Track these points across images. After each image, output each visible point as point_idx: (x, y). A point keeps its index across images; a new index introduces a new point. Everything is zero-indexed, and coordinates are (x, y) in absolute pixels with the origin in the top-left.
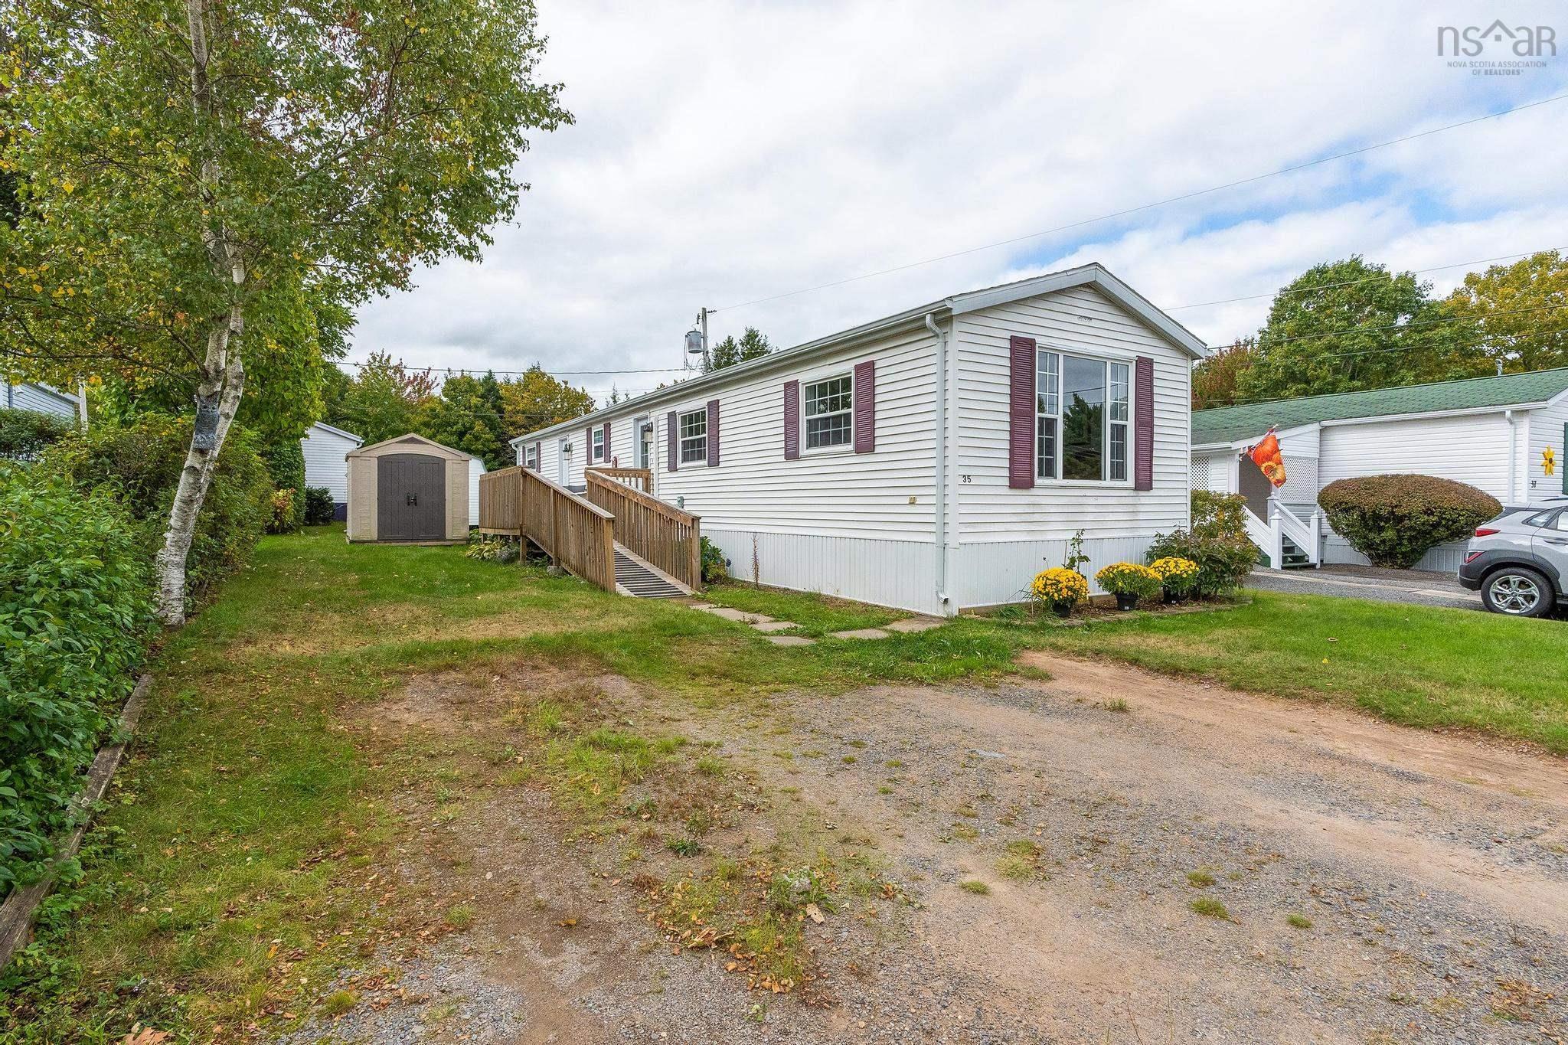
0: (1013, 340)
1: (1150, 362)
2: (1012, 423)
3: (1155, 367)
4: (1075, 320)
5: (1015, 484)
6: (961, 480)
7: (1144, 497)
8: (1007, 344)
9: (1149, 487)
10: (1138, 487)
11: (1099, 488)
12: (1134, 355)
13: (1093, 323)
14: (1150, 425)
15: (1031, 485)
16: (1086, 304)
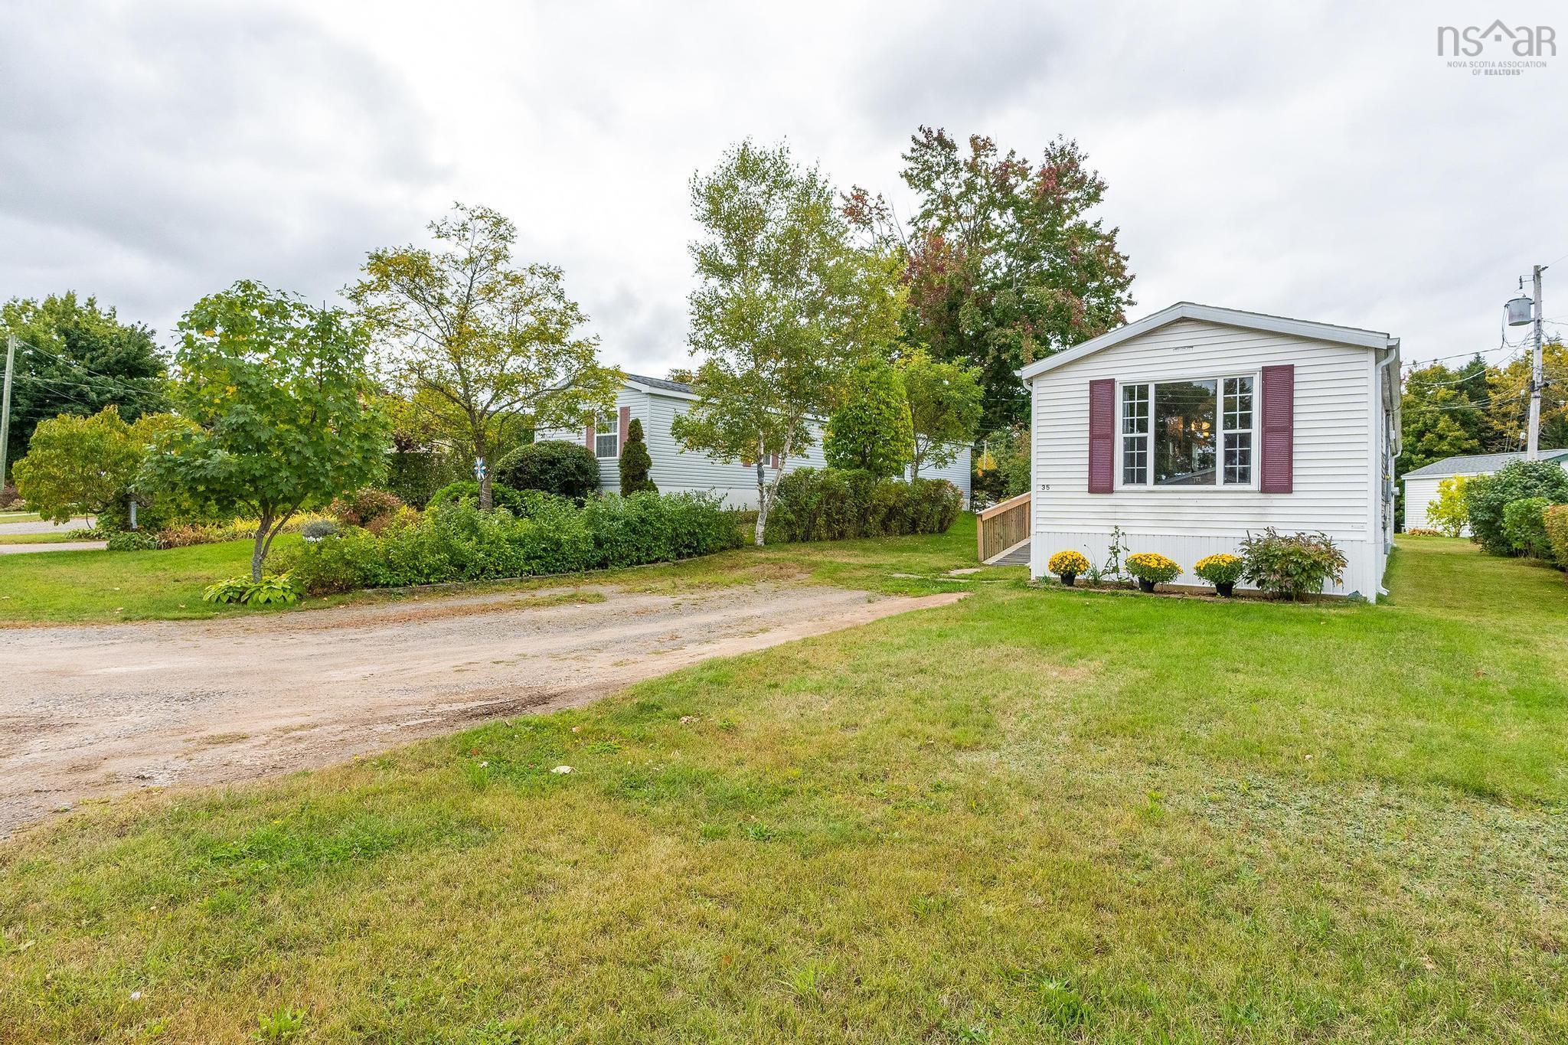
0: (1092, 383)
1: (1290, 369)
2: (1091, 445)
3: (1296, 371)
4: (1171, 352)
5: (1092, 490)
6: (1040, 488)
7: (1278, 500)
8: (1088, 387)
9: (1288, 489)
10: (1265, 489)
11: (1207, 492)
12: (1260, 366)
13: (1195, 350)
14: (1288, 430)
15: (1110, 490)
16: (1183, 336)
